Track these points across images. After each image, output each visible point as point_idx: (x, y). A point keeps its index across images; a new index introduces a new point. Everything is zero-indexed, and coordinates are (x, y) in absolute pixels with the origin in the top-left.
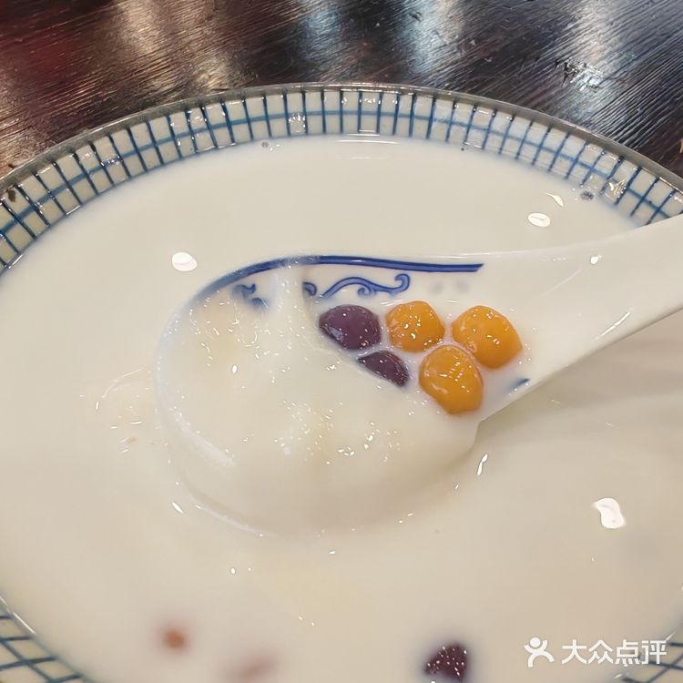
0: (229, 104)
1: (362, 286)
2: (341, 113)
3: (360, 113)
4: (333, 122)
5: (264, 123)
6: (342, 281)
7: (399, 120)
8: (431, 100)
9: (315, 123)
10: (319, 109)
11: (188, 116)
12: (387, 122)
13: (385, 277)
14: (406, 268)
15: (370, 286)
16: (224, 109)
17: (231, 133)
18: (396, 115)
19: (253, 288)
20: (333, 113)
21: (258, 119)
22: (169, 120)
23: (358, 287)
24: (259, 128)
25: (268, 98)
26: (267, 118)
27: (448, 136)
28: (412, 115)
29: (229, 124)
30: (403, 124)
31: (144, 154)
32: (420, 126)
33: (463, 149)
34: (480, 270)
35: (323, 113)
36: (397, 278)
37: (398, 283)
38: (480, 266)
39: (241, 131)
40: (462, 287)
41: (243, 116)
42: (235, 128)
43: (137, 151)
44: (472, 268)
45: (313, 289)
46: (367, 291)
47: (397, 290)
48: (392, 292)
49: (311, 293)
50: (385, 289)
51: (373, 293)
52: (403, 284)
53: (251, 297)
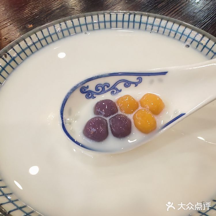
0: (74, 20)
2: (111, 21)
3: (117, 21)
4: (108, 24)
5: (86, 26)
6: (118, 81)
7: (130, 23)
8: (140, 16)
9: (102, 25)
10: (103, 20)
11: (60, 25)
12: (126, 24)
13: (133, 79)
14: (140, 75)
15: (129, 82)
16: (72, 22)
17: (75, 30)
18: (129, 21)
19: (88, 87)
20: (108, 22)
21: (83, 25)
22: (54, 27)
23: (124, 83)
24: (84, 28)
25: (86, 17)
26: (86, 24)
27: (146, 28)
28: (134, 21)
29: (74, 27)
30: (131, 24)
31: (47, 39)
32: (137, 25)
33: (151, 33)
34: (167, 74)
35: (105, 22)
36: (137, 79)
37: (138, 81)
39: (78, 29)
41: (78, 24)
42: (76, 28)
43: (45, 38)
44: (164, 73)
45: (108, 85)
46: (127, 84)
47: (138, 83)
48: (136, 84)
49: (108, 87)
50: (134, 83)
51: (129, 85)
52: (140, 81)
53: (87, 90)
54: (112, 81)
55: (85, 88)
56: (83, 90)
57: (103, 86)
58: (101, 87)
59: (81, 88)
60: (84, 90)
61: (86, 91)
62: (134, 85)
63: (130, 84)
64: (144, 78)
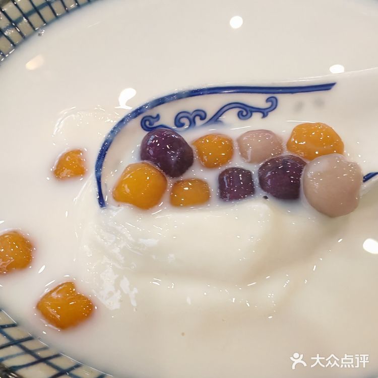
1: (241, 110)
13: (258, 100)
14: (273, 92)
15: (248, 109)
19: (158, 117)
23: (236, 111)
34: (334, 88)
36: (268, 100)
37: (268, 105)
38: (333, 84)
40: (319, 104)
44: (327, 87)
45: (203, 114)
46: (245, 113)
47: (268, 110)
48: (264, 113)
49: (202, 119)
50: (258, 110)
51: (249, 114)
52: (272, 105)
53: (156, 124)
54: (211, 104)
55: (152, 120)
56: (147, 123)
57: (191, 117)
58: (187, 117)
59: (143, 118)
60: (150, 124)
61: (153, 126)
62: (260, 115)
63: (251, 112)
64: (283, 98)
